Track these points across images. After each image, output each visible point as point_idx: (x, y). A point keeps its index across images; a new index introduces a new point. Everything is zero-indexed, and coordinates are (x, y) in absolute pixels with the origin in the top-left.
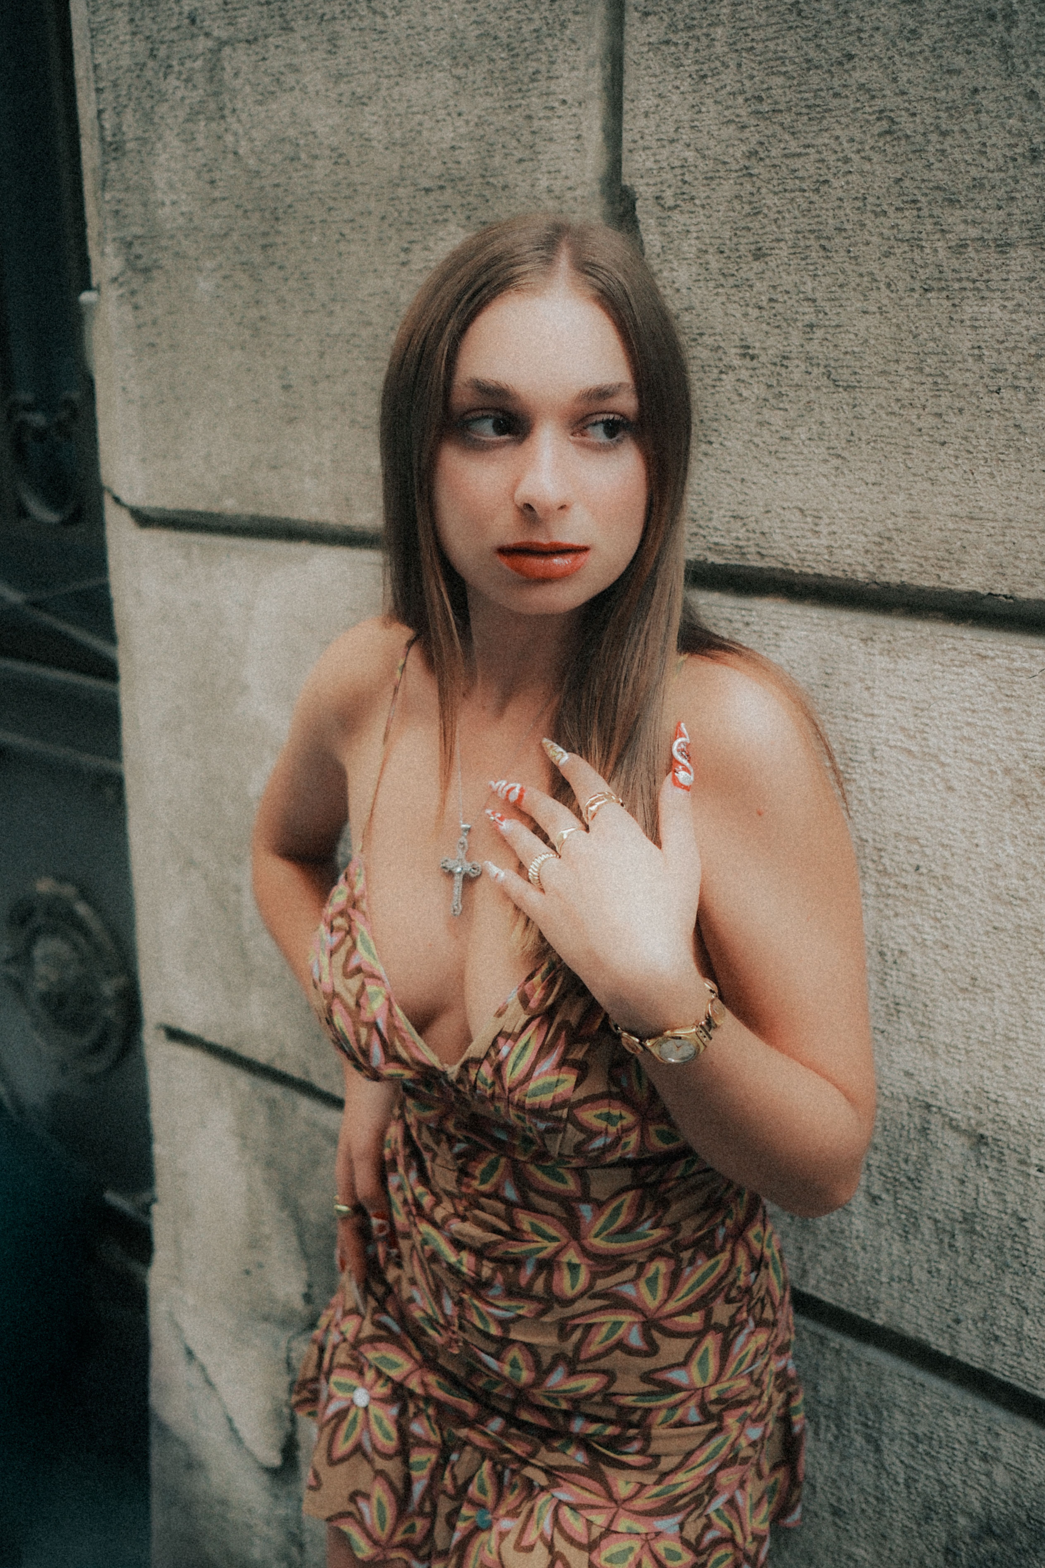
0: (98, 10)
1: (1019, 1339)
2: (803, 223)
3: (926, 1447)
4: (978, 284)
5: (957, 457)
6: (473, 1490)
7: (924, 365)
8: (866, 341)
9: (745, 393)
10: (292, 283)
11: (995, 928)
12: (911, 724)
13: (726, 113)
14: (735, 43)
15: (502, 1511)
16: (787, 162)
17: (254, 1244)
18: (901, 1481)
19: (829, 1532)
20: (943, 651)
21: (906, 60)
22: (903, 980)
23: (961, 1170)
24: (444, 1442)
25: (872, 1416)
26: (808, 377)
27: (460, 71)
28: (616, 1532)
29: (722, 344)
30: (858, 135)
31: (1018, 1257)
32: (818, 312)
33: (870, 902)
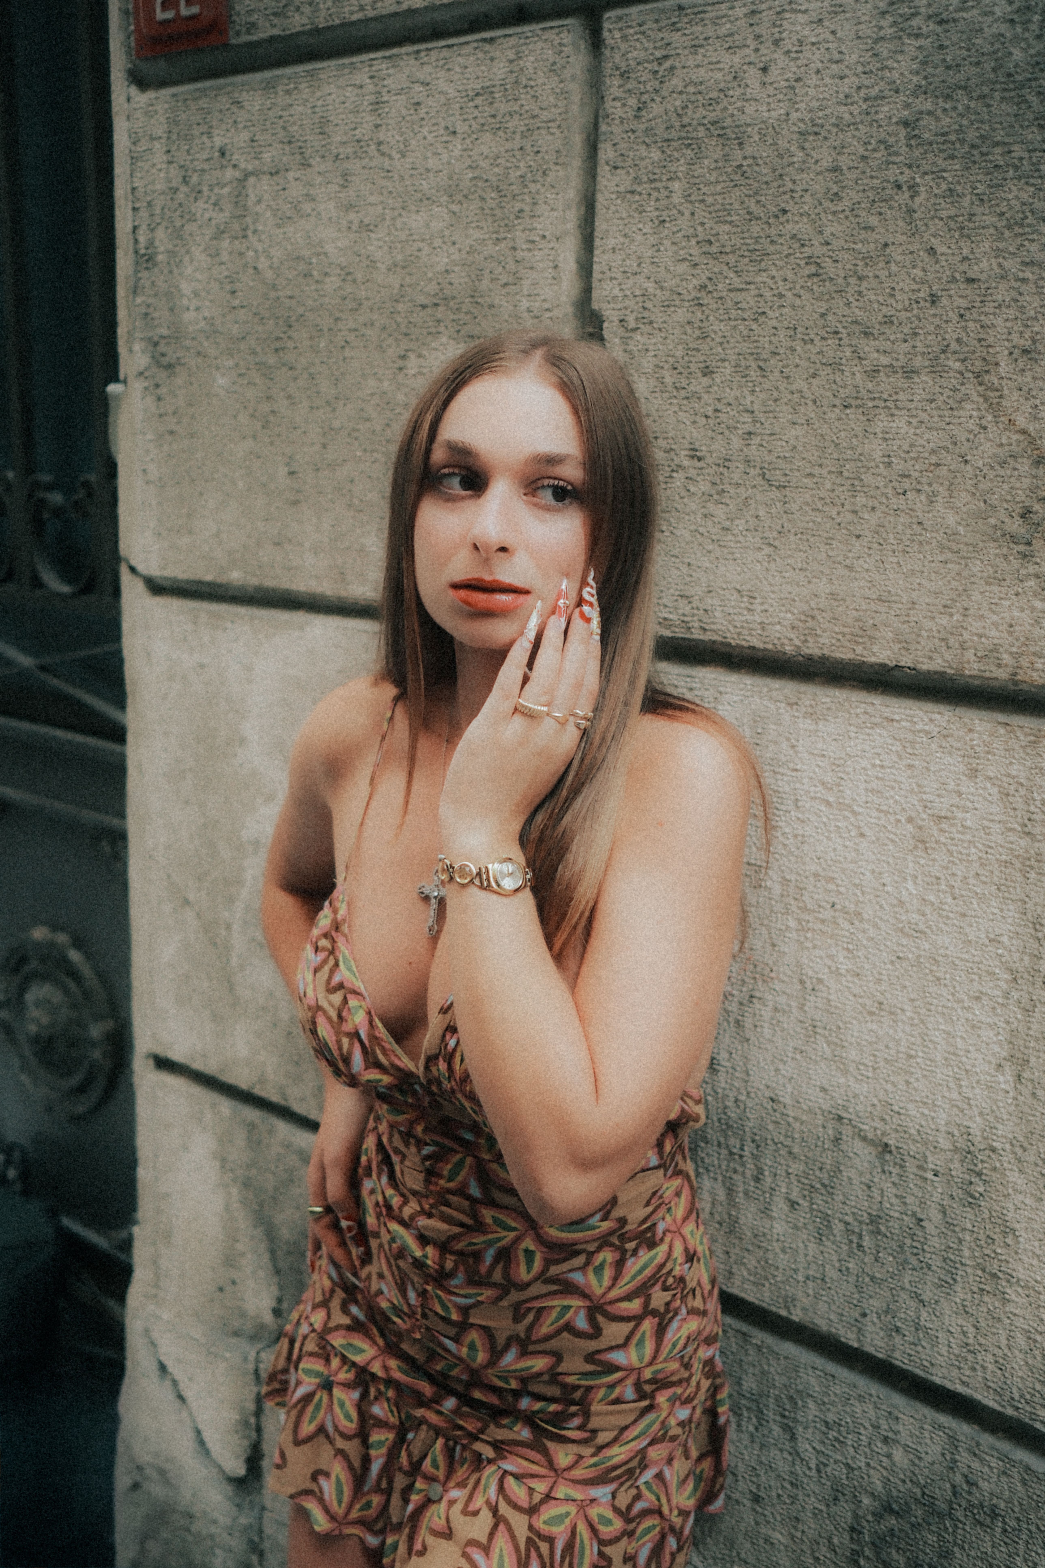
0: (139, 140)
1: (917, 1329)
2: (745, 347)
3: (835, 1434)
4: (888, 404)
5: (870, 548)
6: (427, 1464)
7: (843, 469)
8: (795, 447)
9: (692, 489)
10: (301, 383)
11: (898, 958)
12: (829, 778)
13: (681, 252)
14: (689, 195)
15: (451, 1484)
16: (732, 295)
17: (230, 1261)
18: (813, 1466)
19: (749, 1518)
20: (857, 715)
21: (830, 217)
22: (820, 1005)
23: (868, 1176)
24: (401, 1423)
25: (788, 1407)
26: (745, 477)
27: (455, 208)
28: (555, 1499)
29: (673, 447)
30: (790, 275)
31: (916, 1254)
32: (755, 421)
33: (794, 935)
